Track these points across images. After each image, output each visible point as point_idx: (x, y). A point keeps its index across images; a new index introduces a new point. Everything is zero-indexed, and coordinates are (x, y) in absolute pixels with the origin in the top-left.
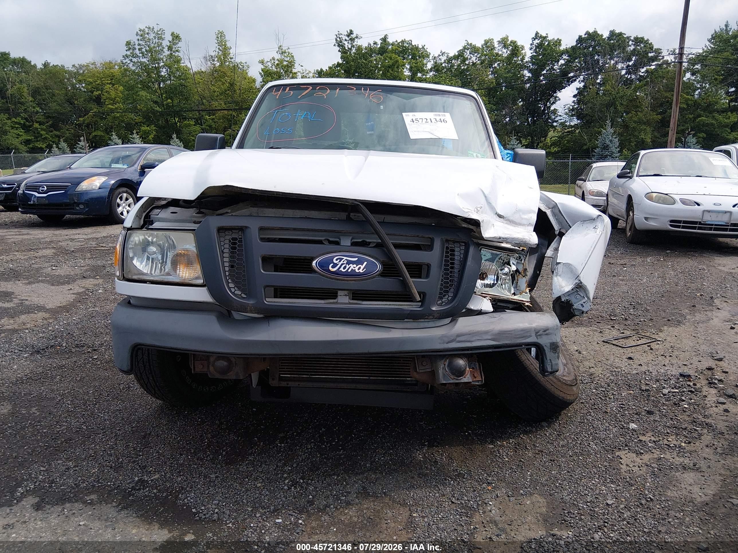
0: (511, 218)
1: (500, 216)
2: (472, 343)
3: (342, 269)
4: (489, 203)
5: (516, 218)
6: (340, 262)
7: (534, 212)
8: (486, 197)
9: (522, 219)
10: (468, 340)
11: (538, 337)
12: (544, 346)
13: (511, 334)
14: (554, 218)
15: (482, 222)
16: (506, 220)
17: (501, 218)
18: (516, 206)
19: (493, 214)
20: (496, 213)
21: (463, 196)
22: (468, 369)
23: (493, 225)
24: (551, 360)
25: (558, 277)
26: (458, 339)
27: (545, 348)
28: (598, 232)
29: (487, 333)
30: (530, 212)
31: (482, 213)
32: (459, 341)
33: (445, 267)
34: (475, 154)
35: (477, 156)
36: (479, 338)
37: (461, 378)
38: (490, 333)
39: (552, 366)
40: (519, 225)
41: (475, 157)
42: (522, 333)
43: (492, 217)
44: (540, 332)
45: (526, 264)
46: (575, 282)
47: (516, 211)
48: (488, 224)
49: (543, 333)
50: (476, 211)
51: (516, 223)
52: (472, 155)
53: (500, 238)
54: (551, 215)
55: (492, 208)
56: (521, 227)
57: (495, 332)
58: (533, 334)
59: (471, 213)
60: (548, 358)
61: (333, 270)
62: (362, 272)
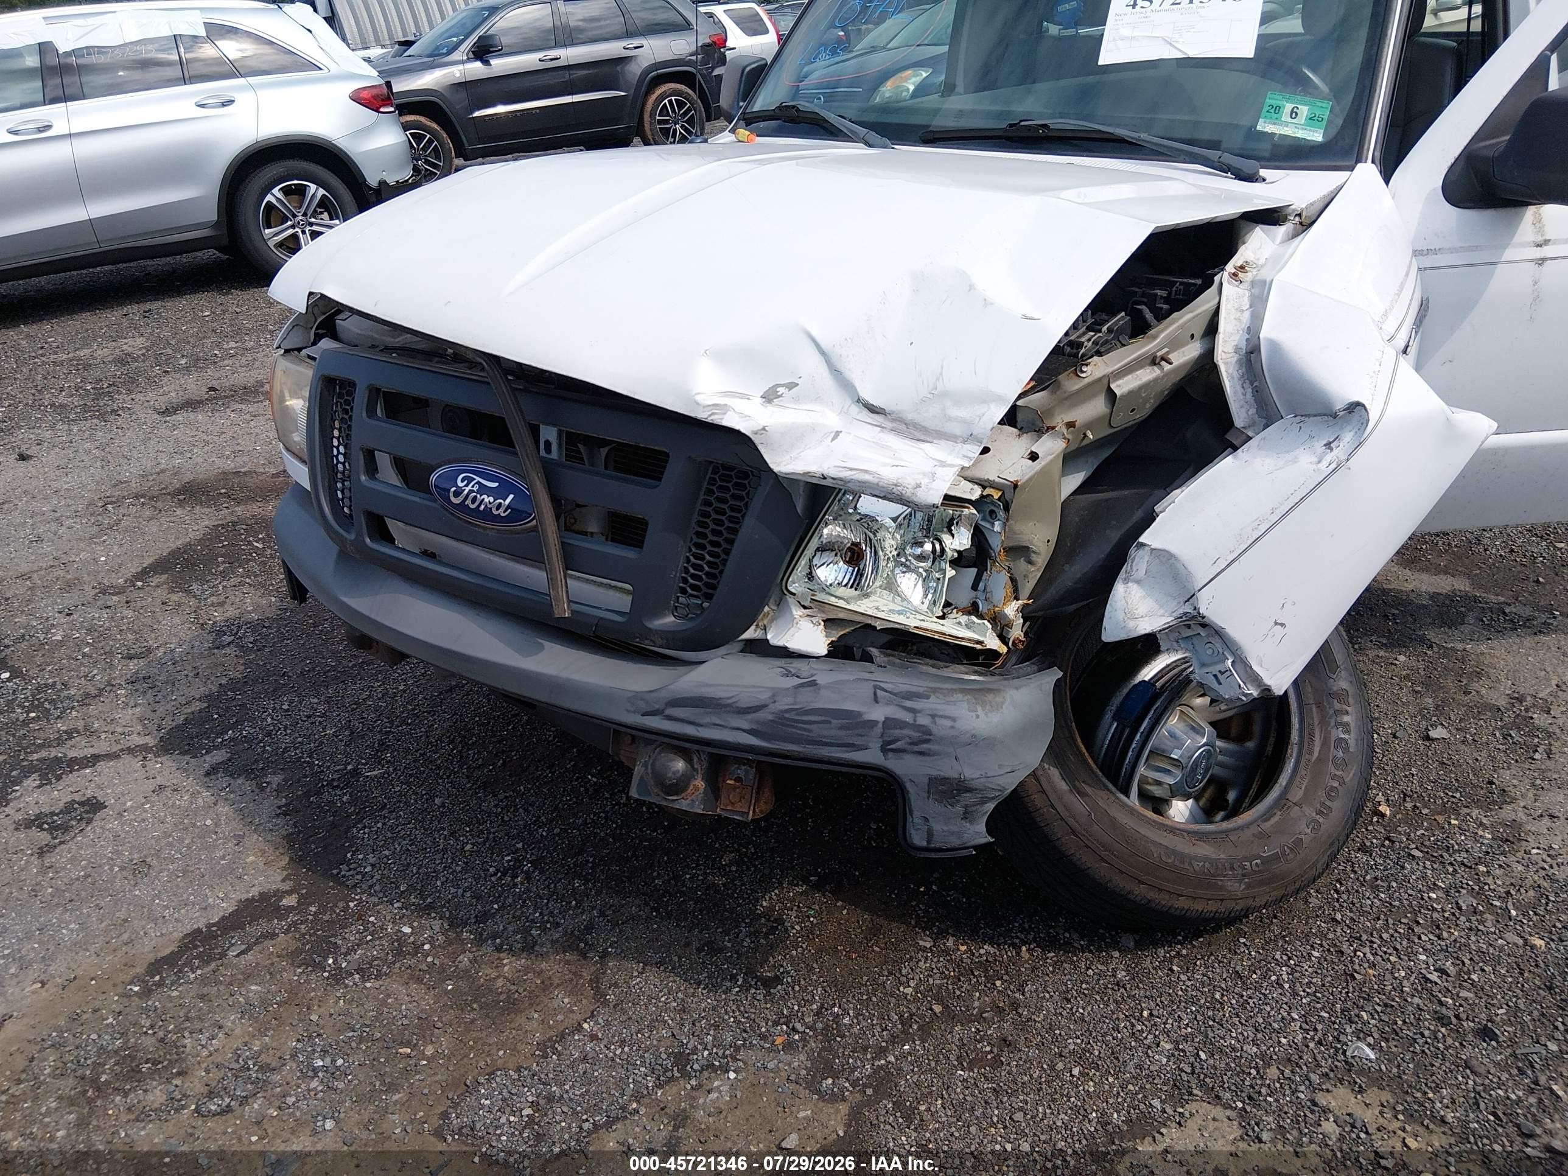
0: (910, 416)
1: (872, 409)
2: (700, 729)
3: (468, 502)
4: (836, 373)
5: (928, 416)
6: (467, 485)
7: (999, 399)
8: (823, 353)
9: (949, 419)
10: (692, 719)
11: (890, 754)
12: (905, 779)
13: (809, 731)
14: (1247, 385)
15: (756, 433)
16: (894, 420)
17: (878, 413)
18: (938, 379)
19: (849, 402)
20: (859, 401)
21: (722, 357)
22: (699, 783)
23: (838, 433)
24: (926, 819)
25: (1130, 584)
26: (670, 711)
27: (908, 785)
28: (1324, 463)
29: (744, 713)
30: (986, 398)
31: (797, 400)
32: (670, 718)
33: (700, 530)
34: (1289, 107)
35: (1294, 114)
36: (718, 722)
37: (675, 798)
38: (749, 717)
39: (930, 835)
40: (935, 438)
41: (1285, 117)
42: (842, 733)
43: (845, 409)
44: (899, 743)
45: (1015, 533)
46: (1181, 611)
47: (930, 396)
48: (797, 436)
49: (909, 747)
50: (770, 396)
51: (925, 430)
52: (1277, 109)
53: (825, 478)
54: (1236, 375)
55: (845, 385)
56: (943, 442)
57: (764, 715)
58: (875, 745)
59: (725, 408)
60: (916, 814)
61: (456, 501)
62: (503, 515)
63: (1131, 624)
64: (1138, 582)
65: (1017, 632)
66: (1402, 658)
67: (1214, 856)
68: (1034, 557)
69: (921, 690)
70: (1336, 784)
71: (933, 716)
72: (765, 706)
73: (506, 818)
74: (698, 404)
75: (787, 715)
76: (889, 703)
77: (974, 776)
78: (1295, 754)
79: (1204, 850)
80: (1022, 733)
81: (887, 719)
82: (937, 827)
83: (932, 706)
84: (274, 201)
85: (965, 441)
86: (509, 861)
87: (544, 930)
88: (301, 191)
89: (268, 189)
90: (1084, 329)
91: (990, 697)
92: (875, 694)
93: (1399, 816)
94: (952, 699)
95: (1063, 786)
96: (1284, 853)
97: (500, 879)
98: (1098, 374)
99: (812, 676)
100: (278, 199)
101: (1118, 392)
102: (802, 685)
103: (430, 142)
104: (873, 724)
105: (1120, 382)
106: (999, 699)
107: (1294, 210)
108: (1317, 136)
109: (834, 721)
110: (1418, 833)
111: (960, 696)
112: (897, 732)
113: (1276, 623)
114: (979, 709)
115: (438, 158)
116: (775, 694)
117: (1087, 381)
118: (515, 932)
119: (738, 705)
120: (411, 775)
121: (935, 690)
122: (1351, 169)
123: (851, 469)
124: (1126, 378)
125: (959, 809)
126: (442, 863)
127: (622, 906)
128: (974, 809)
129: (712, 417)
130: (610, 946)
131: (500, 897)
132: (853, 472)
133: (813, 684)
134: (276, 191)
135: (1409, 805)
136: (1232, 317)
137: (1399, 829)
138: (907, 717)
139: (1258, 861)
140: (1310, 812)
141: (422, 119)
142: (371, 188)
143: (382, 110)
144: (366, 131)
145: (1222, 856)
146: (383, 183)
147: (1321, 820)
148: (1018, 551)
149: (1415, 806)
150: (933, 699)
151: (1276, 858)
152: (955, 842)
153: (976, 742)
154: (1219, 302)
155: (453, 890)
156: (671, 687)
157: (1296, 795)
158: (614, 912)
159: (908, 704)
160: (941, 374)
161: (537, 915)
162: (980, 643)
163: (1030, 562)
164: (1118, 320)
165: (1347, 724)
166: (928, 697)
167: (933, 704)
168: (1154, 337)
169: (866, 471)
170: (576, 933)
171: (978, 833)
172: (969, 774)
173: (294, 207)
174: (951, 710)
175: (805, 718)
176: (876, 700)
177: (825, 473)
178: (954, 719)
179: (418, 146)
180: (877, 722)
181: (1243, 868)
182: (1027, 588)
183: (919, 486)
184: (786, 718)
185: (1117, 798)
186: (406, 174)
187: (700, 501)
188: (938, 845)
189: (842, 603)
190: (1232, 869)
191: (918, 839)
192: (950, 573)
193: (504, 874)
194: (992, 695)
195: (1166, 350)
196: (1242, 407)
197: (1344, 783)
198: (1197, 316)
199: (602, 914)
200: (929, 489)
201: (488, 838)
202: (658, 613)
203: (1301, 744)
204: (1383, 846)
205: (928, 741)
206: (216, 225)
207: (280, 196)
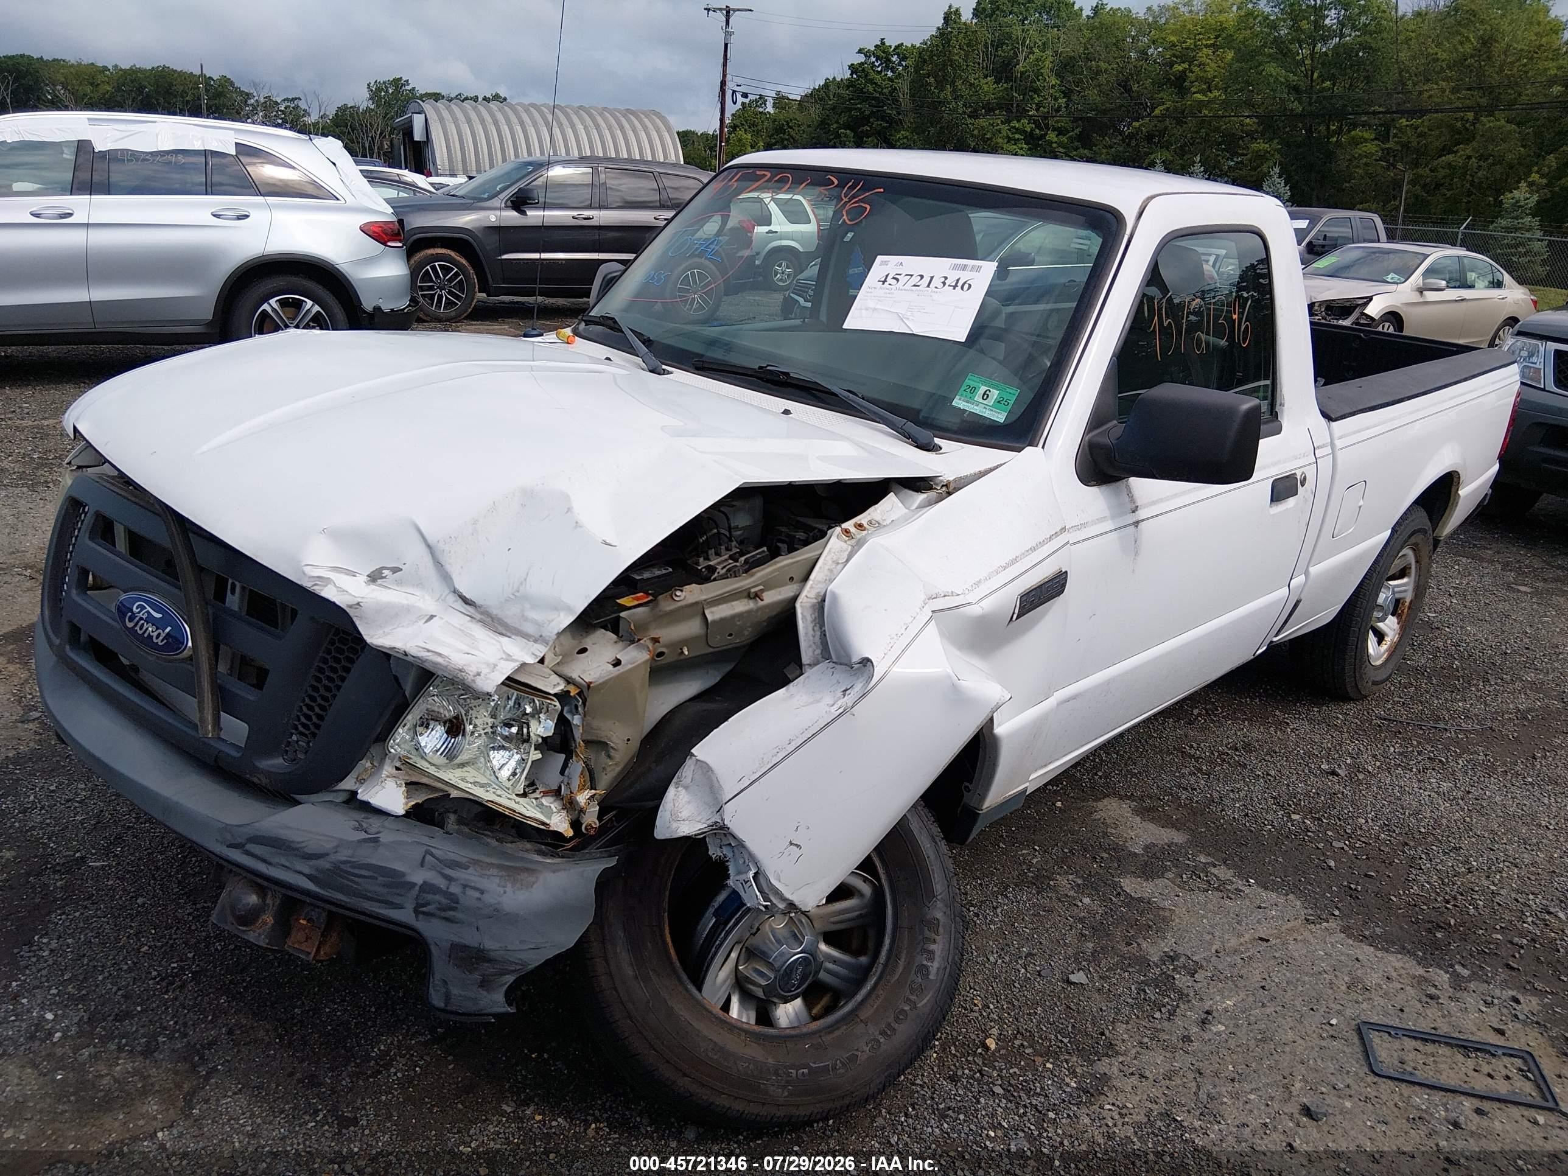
0: (495, 612)
1: (466, 601)
2: (270, 867)
3: (137, 628)
4: (438, 564)
5: (510, 614)
6: (139, 613)
7: (569, 609)
8: (429, 546)
9: (526, 619)
10: (265, 857)
11: (421, 916)
12: (430, 941)
14: (817, 628)
15: (350, 607)
16: (482, 613)
17: (470, 605)
18: (521, 584)
19: (447, 591)
20: (454, 591)
21: (340, 536)
22: (268, 919)
23: (432, 617)
24: (445, 982)
25: (680, 789)
26: (249, 847)
27: (433, 948)
28: (836, 706)
29: (308, 859)
30: (557, 607)
31: (399, 583)
32: (248, 853)
33: (315, 683)
34: (983, 389)
35: (985, 396)
36: (287, 864)
37: (244, 928)
38: (313, 862)
39: (447, 997)
40: (513, 634)
41: (978, 398)
42: (385, 890)
43: (443, 597)
44: (429, 907)
45: (592, 728)
46: (713, 820)
47: (513, 597)
48: (392, 615)
49: (438, 913)
50: (375, 577)
51: (506, 626)
52: (973, 390)
53: (406, 655)
54: (809, 618)
55: (446, 577)
56: (519, 638)
57: (324, 864)
58: (410, 906)
59: (327, 581)
60: (438, 976)
61: (130, 625)
62: (160, 644)
63: (674, 825)
64: (686, 788)
65: (591, 818)
66: (1087, 900)
67: (761, 1059)
68: (612, 753)
69: (464, 860)
70: (907, 1008)
71: (465, 886)
72: (327, 854)
73: (193, 928)
74: (304, 573)
75: (342, 866)
76: (433, 868)
77: (493, 948)
78: (878, 974)
79: (754, 1052)
80: (554, 913)
81: (425, 882)
82: (455, 991)
83: (467, 877)
84: (269, 310)
85: (536, 641)
86: (174, 968)
87: (171, 1038)
88: (298, 304)
89: (266, 299)
90: (726, 557)
91: (524, 876)
92: (424, 857)
93: (1003, 1052)
94: (488, 873)
95: (629, 972)
96: (834, 1068)
97: (158, 983)
98: (691, 599)
99: (378, 833)
100: (274, 309)
101: (710, 618)
102: (365, 840)
103: (456, 275)
104: (413, 885)
105: (714, 609)
106: (532, 879)
107: (942, 481)
108: (1000, 417)
109: (380, 878)
110: (1011, 1071)
111: (495, 871)
112: (429, 897)
113: (791, 844)
114: (509, 885)
115: (462, 290)
116: (341, 844)
117: (680, 604)
118: (143, 1036)
119: (305, 850)
120: (129, 872)
121: (476, 862)
122: (1019, 450)
123: (428, 651)
124: (720, 607)
125: (477, 976)
126: (114, 959)
127: (252, 1028)
128: (492, 978)
129: (314, 588)
130: (222, 1065)
131: (148, 1000)
132: (430, 654)
133: (376, 840)
134: (273, 301)
135: (1017, 1043)
136: (827, 568)
137: (996, 1064)
138: (441, 883)
139: (806, 1071)
140: (873, 1030)
141: (453, 254)
142: (365, 312)
143: (389, 244)
144: (369, 261)
145: (770, 1060)
146: (377, 309)
147: (882, 1040)
148: (598, 745)
149: (1022, 1044)
150: (471, 870)
151: (825, 1069)
152: (470, 1007)
153: (497, 915)
154: (821, 554)
155: (109, 986)
156: (257, 824)
157: (864, 1014)
158: (242, 1032)
159: (448, 871)
160: (525, 580)
161: (172, 1023)
162: (543, 824)
163: (609, 757)
164: (757, 554)
165: (933, 952)
166: (467, 868)
167: (470, 875)
168: (752, 575)
169: (440, 655)
170: (198, 1046)
171: (496, 1001)
172: (489, 944)
173: (288, 318)
174: (483, 883)
175: (356, 871)
176: (422, 864)
177: (407, 650)
178: (482, 892)
179: (445, 276)
180: (416, 884)
181: (789, 1074)
182: (605, 780)
183: (479, 674)
184: (342, 870)
185: (687, 990)
186: (403, 304)
187: (318, 658)
188: (454, 1008)
189: (432, 770)
190: (777, 1074)
191: (437, 1001)
192: (536, 755)
193: (162, 980)
194: (526, 874)
195: (761, 587)
196: (810, 646)
197: (916, 1008)
198: (797, 562)
199: (230, 1032)
200: (487, 679)
201: (167, 942)
202: (269, 753)
203: (886, 965)
204: (972, 1078)
205: (454, 909)
206: (210, 324)
207: (275, 306)
